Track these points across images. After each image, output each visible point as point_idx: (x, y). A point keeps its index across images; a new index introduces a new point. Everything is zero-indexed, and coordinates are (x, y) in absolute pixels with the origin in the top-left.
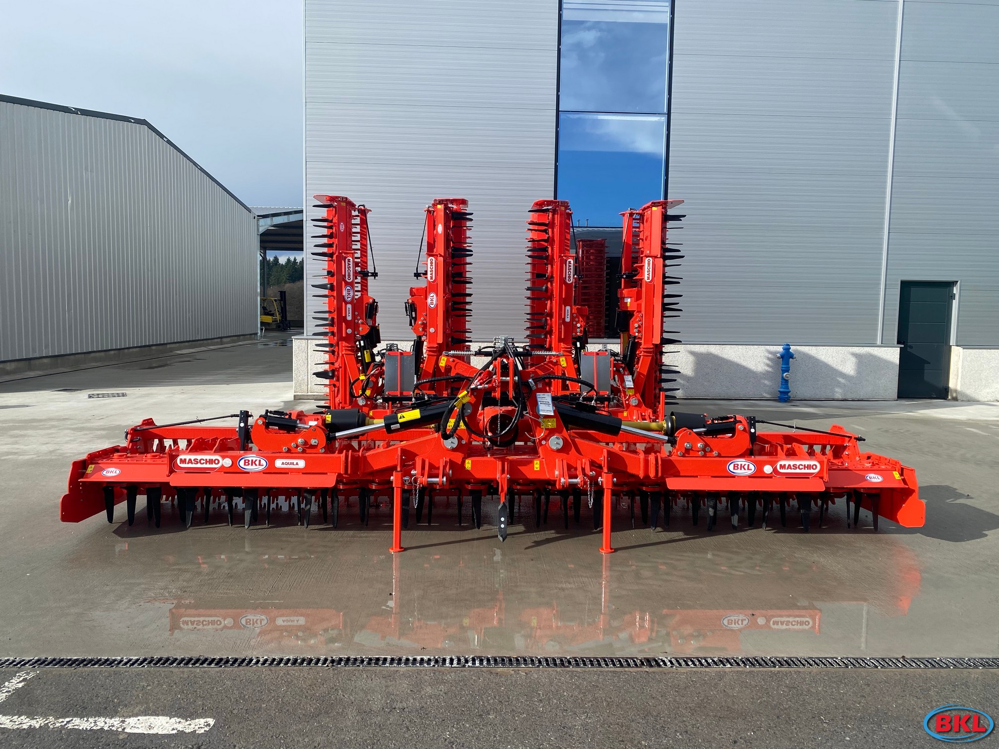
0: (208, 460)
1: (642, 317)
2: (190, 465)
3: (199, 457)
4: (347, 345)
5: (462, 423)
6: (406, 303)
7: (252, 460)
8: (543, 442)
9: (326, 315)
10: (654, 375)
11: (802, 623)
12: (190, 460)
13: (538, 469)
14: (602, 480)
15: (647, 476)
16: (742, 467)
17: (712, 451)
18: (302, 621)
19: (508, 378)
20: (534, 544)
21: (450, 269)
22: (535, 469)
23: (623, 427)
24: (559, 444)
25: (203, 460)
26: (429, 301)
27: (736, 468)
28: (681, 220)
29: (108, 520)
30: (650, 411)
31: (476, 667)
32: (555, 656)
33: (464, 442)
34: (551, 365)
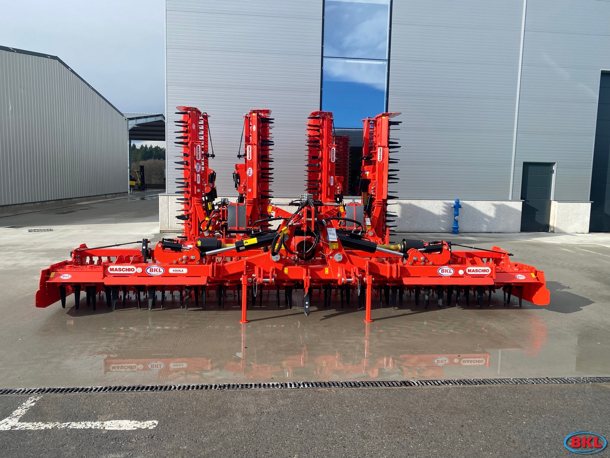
0: (127, 269)
1: (376, 183)
2: (116, 272)
3: (122, 267)
4: (197, 199)
5: (283, 246)
6: (233, 173)
7: (155, 269)
8: (331, 257)
9: (183, 181)
10: (382, 218)
11: (479, 361)
12: (116, 269)
13: (328, 273)
14: (366, 279)
15: (391, 277)
16: (446, 271)
17: (429, 262)
18: (185, 365)
19: (311, 219)
20: (325, 317)
21: (260, 152)
22: (326, 273)
23: (377, 248)
24: (340, 258)
25: (125, 269)
26: (248, 172)
27: (443, 272)
28: (399, 125)
29: (62, 306)
30: (380, 239)
31: (306, 388)
32: (350, 381)
33: (283, 257)
34: (335, 211)
